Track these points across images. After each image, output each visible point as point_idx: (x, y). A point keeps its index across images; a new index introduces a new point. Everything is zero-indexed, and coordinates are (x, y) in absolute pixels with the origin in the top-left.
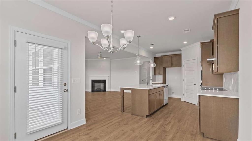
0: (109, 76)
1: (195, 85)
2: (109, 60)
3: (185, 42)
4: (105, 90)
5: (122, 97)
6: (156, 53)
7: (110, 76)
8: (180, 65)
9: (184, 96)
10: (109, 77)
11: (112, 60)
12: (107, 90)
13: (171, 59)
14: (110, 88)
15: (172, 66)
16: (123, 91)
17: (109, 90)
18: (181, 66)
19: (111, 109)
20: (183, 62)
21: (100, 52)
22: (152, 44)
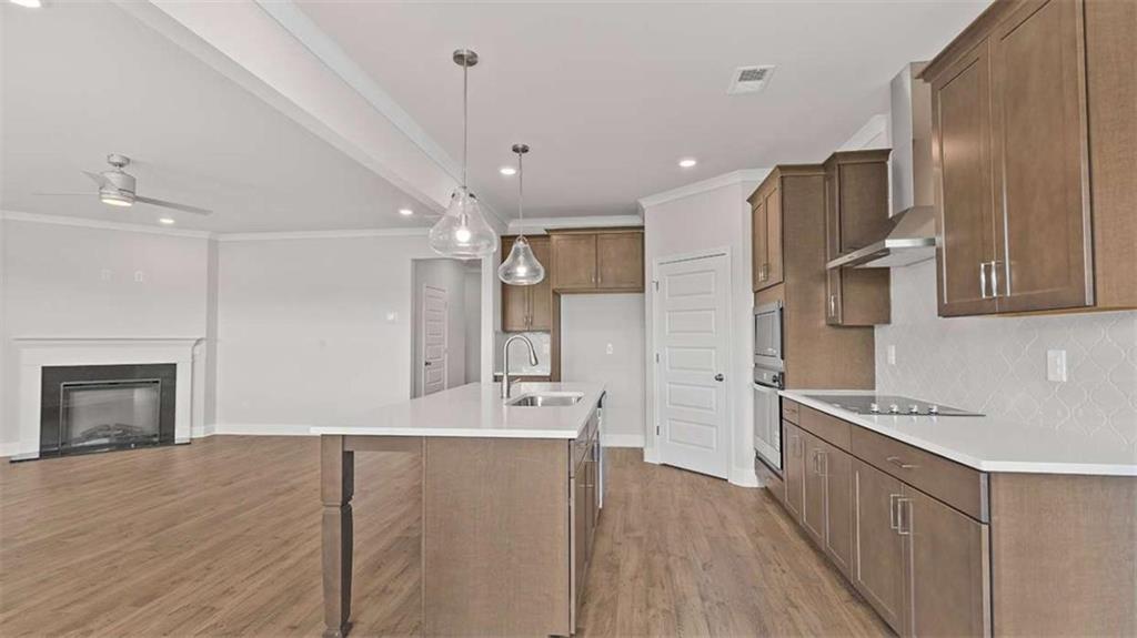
0: (199, 341)
1: (721, 380)
2: (205, 235)
3: (688, 163)
4: (165, 435)
5: (338, 511)
6: (513, 215)
7: (211, 339)
8: (637, 284)
9: (658, 437)
10: (198, 347)
11: (222, 238)
12: (181, 434)
13: (593, 251)
14: (210, 417)
15: (599, 286)
16: (348, 457)
17: (199, 433)
18: (641, 289)
19: (218, 617)
20: (653, 270)
21: (116, 159)
22: (520, 146)
